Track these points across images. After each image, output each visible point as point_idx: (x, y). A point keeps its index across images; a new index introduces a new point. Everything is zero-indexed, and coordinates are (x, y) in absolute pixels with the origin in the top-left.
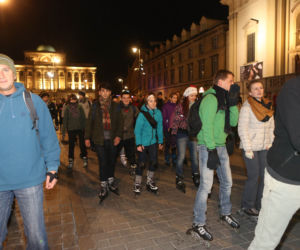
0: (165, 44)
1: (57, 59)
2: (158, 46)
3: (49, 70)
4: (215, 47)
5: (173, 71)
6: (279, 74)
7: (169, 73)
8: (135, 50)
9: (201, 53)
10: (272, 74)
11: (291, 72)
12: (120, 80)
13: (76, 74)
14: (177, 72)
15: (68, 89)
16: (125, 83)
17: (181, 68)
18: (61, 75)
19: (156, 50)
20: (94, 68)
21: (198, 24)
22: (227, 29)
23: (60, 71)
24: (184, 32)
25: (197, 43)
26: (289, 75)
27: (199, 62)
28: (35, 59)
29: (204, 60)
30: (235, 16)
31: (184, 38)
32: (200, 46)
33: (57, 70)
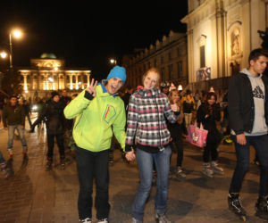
0: (144, 52)
1: (56, 65)
2: (139, 53)
3: (50, 75)
4: (179, 55)
6: (221, 76)
8: (112, 61)
9: (170, 59)
10: (216, 77)
11: (229, 75)
13: (74, 77)
18: (61, 77)
20: (89, 71)
21: (167, 36)
23: (60, 75)
24: (158, 43)
25: (167, 52)
26: (228, 77)
27: (169, 66)
28: (39, 65)
29: (172, 65)
30: (191, 32)
31: (158, 48)
32: (169, 55)
33: (58, 73)
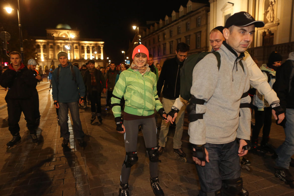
0: (158, 23)
1: (72, 35)
2: (153, 25)
3: (66, 44)
4: (198, 26)
5: (165, 44)
7: (162, 46)
8: (134, 27)
9: (187, 30)
11: (259, 45)
12: (123, 52)
13: (88, 47)
14: (168, 46)
15: (82, 59)
16: (126, 54)
17: (171, 43)
18: (76, 48)
19: (151, 27)
20: (102, 43)
21: (185, 6)
22: (208, 11)
23: (75, 45)
24: (174, 13)
25: (184, 22)
26: (257, 48)
27: (186, 37)
28: (55, 35)
29: (190, 36)
31: (173, 19)
32: (187, 24)
33: (73, 44)
